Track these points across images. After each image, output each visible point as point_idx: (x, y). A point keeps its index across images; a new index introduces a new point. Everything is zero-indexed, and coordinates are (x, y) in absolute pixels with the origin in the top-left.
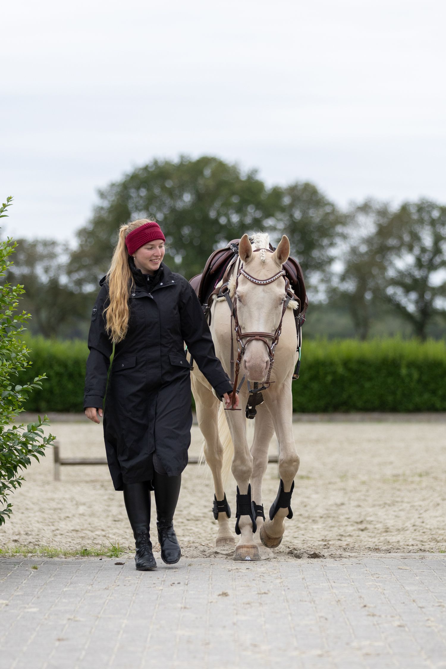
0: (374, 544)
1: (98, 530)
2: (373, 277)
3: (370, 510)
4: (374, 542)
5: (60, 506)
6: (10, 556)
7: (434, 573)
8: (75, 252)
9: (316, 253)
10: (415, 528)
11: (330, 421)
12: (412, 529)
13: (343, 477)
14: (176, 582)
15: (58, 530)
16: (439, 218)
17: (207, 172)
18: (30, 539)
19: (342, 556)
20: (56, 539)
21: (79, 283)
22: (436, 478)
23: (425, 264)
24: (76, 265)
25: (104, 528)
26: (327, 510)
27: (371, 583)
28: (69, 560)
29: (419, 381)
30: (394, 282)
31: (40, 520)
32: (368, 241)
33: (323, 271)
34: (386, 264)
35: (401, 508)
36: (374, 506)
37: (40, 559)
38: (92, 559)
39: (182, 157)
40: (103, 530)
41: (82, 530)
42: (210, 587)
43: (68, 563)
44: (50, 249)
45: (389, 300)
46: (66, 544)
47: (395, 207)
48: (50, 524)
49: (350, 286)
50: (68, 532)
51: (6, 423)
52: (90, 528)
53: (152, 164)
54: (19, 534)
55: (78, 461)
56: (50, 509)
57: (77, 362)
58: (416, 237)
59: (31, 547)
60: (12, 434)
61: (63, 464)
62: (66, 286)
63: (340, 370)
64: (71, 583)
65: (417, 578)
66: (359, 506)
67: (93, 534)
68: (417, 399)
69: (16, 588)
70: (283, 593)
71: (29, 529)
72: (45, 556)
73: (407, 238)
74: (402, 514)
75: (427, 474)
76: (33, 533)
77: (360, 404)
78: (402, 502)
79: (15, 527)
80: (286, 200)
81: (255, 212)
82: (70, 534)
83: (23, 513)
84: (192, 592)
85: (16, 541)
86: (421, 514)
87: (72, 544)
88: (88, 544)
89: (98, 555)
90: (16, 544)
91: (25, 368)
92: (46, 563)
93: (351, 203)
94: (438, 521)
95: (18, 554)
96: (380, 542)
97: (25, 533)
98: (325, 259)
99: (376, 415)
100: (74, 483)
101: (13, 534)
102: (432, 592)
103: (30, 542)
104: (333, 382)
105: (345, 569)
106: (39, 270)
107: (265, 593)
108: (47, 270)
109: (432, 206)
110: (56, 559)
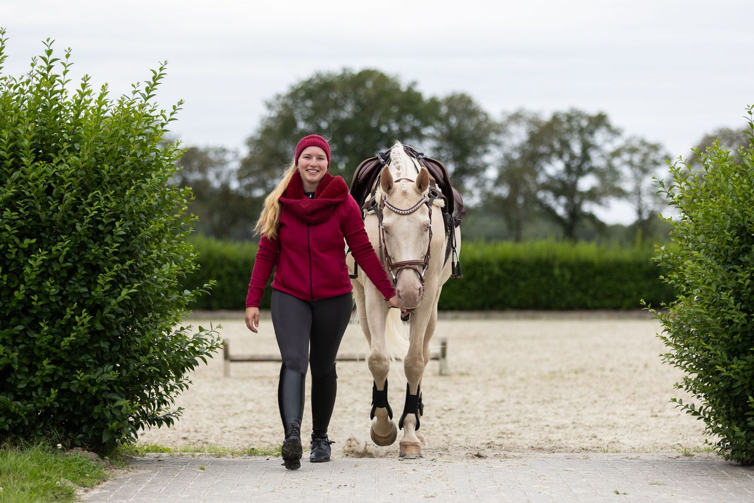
0: (537, 443)
1: (265, 427)
2: (525, 182)
3: (530, 407)
4: (536, 440)
5: (229, 402)
6: (178, 456)
7: (600, 475)
8: (245, 159)
9: (471, 161)
10: (575, 425)
11: (487, 318)
12: (572, 426)
13: (502, 374)
14: (343, 485)
15: (226, 427)
16: (588, 126)
17: (369, 84)
18: (199, 436)
19: (507, 456)
20: (225, 437)
21: (250, 188)
22: (591, 375)
23: (574, 170)
24: (247, 171)
25: (271, 425)
26: (488, 407)
27: (538, 486)
28: (236, 459)
29: (571, 280)
30: (545, 187)
31: (210, 417)
32: (522, 149)
33: (478, 176)
34: (537, 169)
35: (560, 405)
36: (533, 403)
37: (208, 459)
38: (259, 458)
39: (345, 70)
40: (270, 427)
41: (250, 427)
42: (377, 490)
43: (235, 463)
44: (221, 156)
45: (540, 203)
46: (234, 441)
47: (546, 117)
48: (219, 421)
49: (503, 191)
50: (236, 429)
51: (174, 325)
52: (258, 425)
53: (315, 77)
54: (189, 431)
55: (247, 358)
56: (219, 406)
57: (247, 263)
58: (565, 145)
59: (199, 445)
60: (180, 335)
61: (233, 361)
62: (237, 191)
63: (496, 270)
64: (238, 485)
65: (584, 480)
66: (519, 403)
67: (261, 431)
68: (570, 298)
69: (182, 490)
70: (450, 496)
71: (198, 426)
72: (212, 456)
73: (557, 146)
74: (561, 411)
75: (583, 371)
76: (202, 430)
77: (514, 302)
78: (561, 399)
79: (185, 423)
80: (444, 110)
81: (413, 120)
82: (238, 431)
83: (193, 409)
84: (358, 495)
85: (185, 438)
86: (579, 411)
87: (239, 442)
88: (256, 442)
89: (265, 455)
90: (185, 441)
91: (193, 271)
92: (213, 463)
93: (504, 113)
94: (597, 418)
95: (186, 453)
96: (541, 440)
97: (194, 430)
98: (480, 165)
99: (530, 313)
100: (243, 379)
101: (183, 431)
102: (600, 496)
103: (199, 440)
104: (490, 281)
105: (511, 471)
106: (211, 176)
107: (432, 497)
108: (218, 176)
109: (580, 115)
110: (223, 459)
